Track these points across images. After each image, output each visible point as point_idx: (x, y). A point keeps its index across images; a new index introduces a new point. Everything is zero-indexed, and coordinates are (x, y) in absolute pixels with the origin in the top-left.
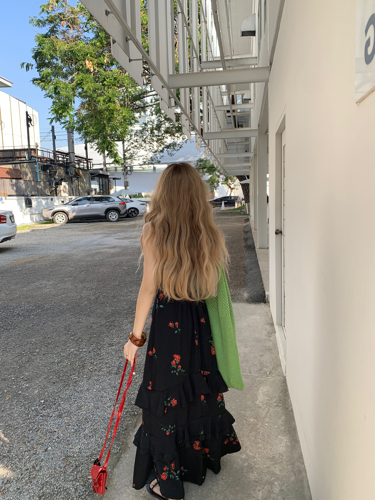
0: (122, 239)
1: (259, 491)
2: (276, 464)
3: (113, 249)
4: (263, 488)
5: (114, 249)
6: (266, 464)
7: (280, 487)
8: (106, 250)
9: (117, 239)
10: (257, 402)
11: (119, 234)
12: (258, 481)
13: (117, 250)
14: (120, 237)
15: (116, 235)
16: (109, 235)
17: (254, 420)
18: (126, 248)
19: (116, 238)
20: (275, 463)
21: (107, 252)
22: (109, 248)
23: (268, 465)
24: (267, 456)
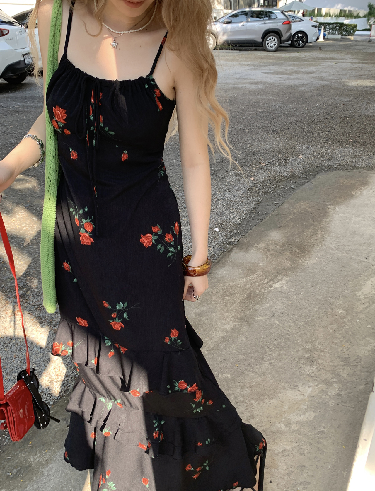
0: (273, 73)
1: (309, 387)
2: (347, 367)
3: (254, 85)
4: (316, 386)
5: (256, 86)
6: (334, 362)
7: (338, 391)
8: (246, 85)
9: (265, 73)
10: (358, 294)
11: (270, 67)
12: (313, 376)
13: (260, 86)
14: (269, 71)
15: (266, 68)
16: (257, 67)
17: (344, 312)
18: (272, 85)
19: (264, 71)
20: (346, 365)
21: (245, 88)
22: (251, 83)
23: (336, 364)
24: (340, 354)
